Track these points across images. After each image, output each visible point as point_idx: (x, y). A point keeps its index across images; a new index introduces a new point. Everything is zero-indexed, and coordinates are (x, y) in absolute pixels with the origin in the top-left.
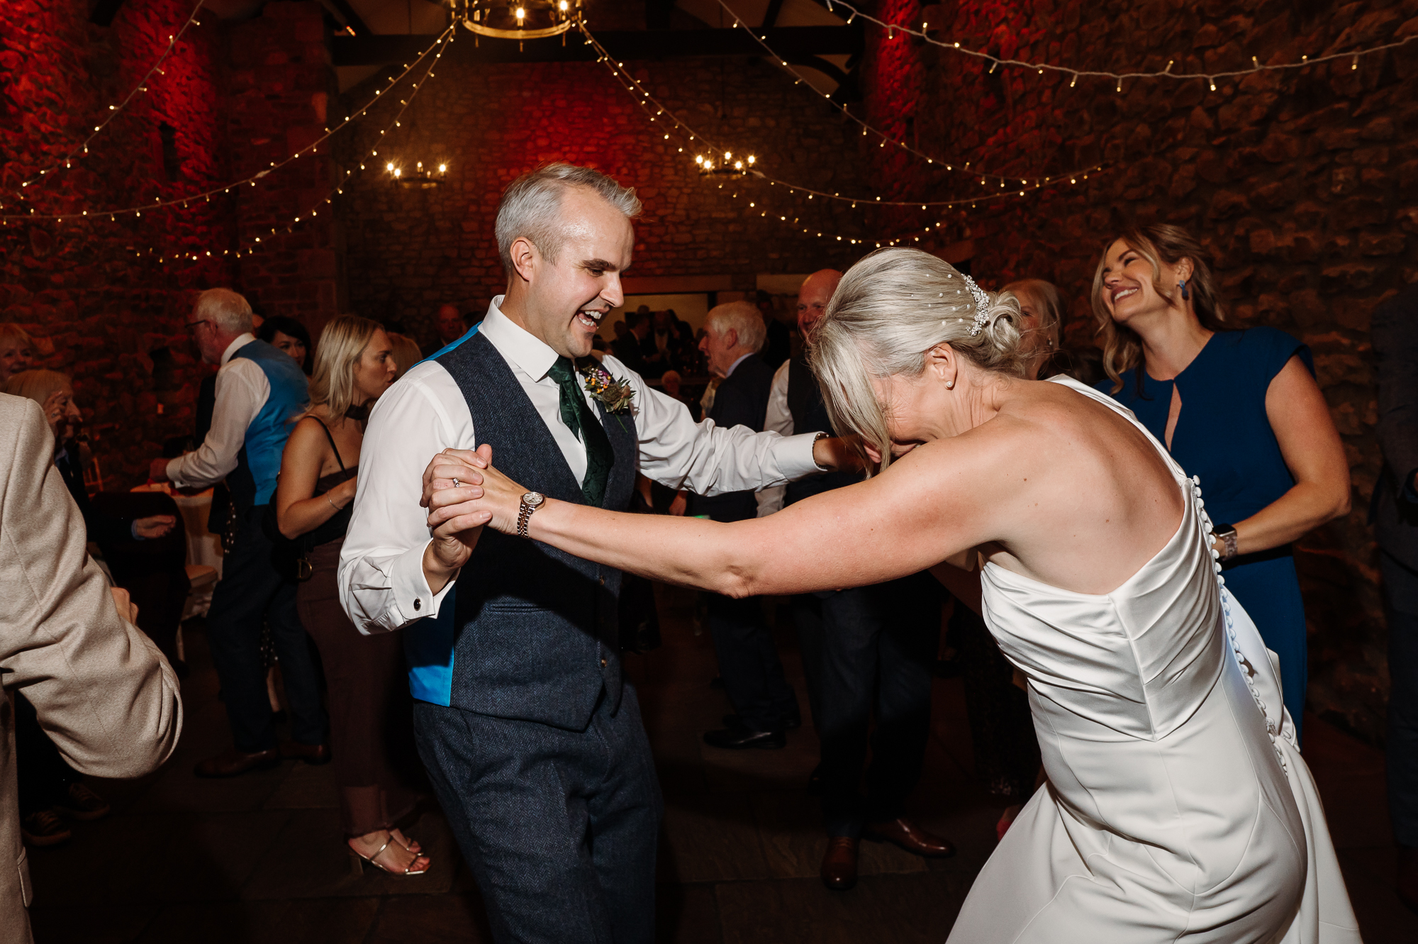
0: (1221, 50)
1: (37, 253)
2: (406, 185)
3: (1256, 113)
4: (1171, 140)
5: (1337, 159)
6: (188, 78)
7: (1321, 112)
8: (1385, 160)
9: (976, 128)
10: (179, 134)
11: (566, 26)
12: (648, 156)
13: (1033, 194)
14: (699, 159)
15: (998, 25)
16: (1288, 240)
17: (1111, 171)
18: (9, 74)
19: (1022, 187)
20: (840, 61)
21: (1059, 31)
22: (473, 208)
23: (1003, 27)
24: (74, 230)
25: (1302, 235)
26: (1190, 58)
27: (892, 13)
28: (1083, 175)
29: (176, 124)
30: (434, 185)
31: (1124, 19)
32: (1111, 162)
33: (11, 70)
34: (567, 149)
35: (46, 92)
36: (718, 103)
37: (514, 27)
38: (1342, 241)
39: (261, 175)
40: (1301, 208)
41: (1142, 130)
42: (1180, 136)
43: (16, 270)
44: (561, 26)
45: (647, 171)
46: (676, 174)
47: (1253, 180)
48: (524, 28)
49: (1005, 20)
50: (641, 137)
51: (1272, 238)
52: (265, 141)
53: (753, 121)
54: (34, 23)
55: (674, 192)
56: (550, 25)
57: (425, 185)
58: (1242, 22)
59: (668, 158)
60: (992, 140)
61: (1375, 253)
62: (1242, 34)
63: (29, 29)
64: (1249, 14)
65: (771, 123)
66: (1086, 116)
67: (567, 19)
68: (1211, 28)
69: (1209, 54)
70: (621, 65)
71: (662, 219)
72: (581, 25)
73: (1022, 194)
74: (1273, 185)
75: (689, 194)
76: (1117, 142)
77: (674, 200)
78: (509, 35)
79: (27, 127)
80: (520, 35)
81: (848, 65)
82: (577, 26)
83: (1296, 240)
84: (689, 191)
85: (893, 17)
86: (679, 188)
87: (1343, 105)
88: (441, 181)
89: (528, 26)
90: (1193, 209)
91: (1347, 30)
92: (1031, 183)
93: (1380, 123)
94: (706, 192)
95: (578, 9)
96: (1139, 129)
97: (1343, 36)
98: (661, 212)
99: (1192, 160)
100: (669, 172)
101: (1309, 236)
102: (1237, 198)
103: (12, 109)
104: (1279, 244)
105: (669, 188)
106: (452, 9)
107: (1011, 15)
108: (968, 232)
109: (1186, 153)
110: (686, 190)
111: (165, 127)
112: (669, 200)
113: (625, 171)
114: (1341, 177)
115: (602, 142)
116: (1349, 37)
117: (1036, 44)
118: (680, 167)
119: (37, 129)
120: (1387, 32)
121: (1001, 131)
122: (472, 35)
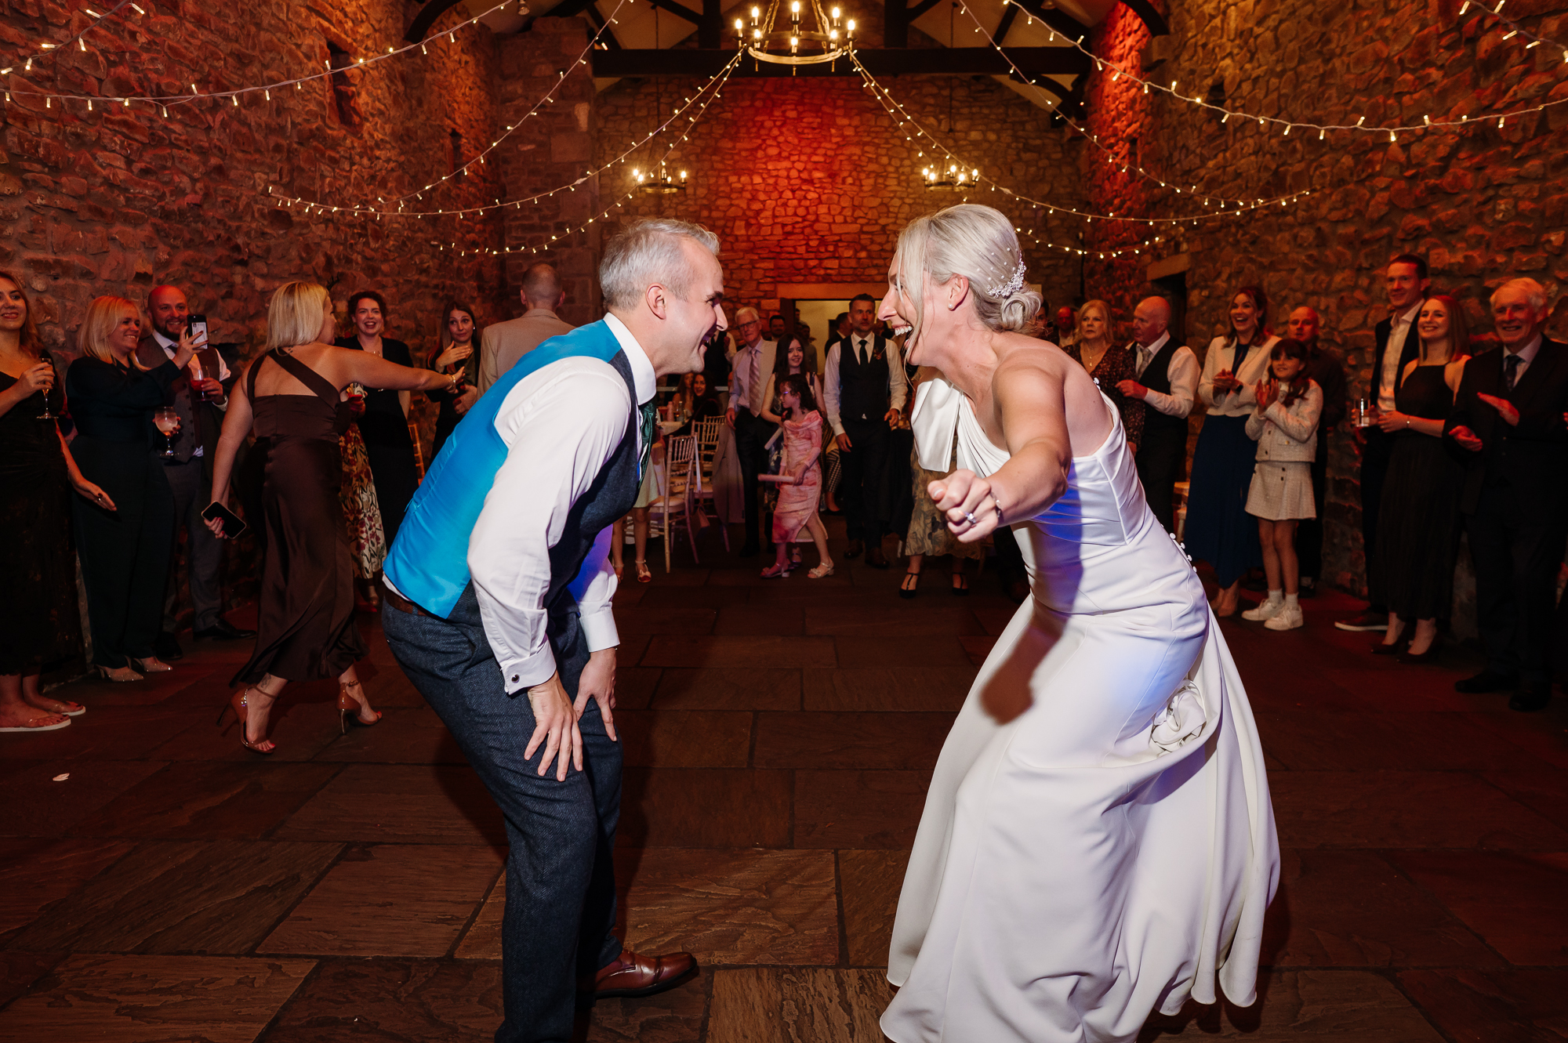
0: (1416, 96)
1: (373, 245)
2: (649, 190)
3: (1442, 151)
4: (1370, 171)
5: (1501, 192)
6: (470, 89)
7: (1491, 153)
8: (1536, 194)
9: (1198, 151)
10: (464, 140)
11: (838, 54)
12: (872, 167)
13: (1248, 214)
14: (925, 172)
15: (1223, 58)
16: (1459, 258)
17: (1316, 195)
18: (354, 89)
19: (1238, 207)
20: (1066, 80)
21: (1278, 69)
22: (705, 213)
23: (1228, 61)
24: (395, 225)
25: (1470, 253)
26: (1390, 102)
27: (1121, 38)
28: (1292, 199)
29: (462, 131)
30: (675, 190)
31: (1337, 62)
32: (1318, 187)
33: (355, 85)
34: (796, 158)
35: (377, 104)
36: (942, 117)
37: (787, 53)
38: (1500, 259)
39: (579, 181)
40: (1470, 231)
41: (1347, 160)
42: (1378, 168)
43: (359, 258)
44: (832, 54)
45: (871, 181)
46: (899, 184)
47: (1435, 207)
48: (799, 54)
49: (1230, 54)
50: (867, 148)
51: (1447, 256)
52: (530, 147)
53: (974, 135)
54: (370, 43)
55: (896, 202)
56: (822, 52)
57: (667, 191)
58: (1435, 74)
59: (891, 169)
60: (1211, 164)
61: (1524, 269)
62: (1434, 83)
63: (367, 48)
64: (1441, 67)
65: (992, 137)
66: (1299, 146)
67: (839, 47)
68: (1408, 77)
69: (1406, 99)
70: (886, 91)
71: (884, 227)
72: (852, 54)
73: (1238, 213)
74: (1451, 211)
75: (910, 205)
76: (1325, 170)
77: (896, 210)
78: (785, 60)
79: (366, 136)
80: (795, 60)
81: (1073, 85)
82: (848, 55)
83: (1466, 257)
84: (911, 201)
85: (1121, 42)
86: (902, 198)
87: (1508, 148)
88: (682, 187)
89: (802, 53)
90: (1385, 230)
91: (1515, 88)
92: (1247, 204)
93: (1534, 165)
94: (926, 202)
95: (850, 39)
96: (1343, 160)
97: (1511, 92)
98: (883, 221)
99: (1387, 188)
100: (892, 182)
101: (1475, 254)
102: (1422, 221)
103: (356, 119)
104: (1453, 260)
105: (892, 198)
106: (740, 39)
107: (1236, 51)
108: (1185, 246)
109: (1382, 182)
110: (907, 201)
111: (455, 135)
112: (891, 209)
113: (850, 180)
114: (1503, 207)
115: (830, 153)
116: (1515, 94)
117: (1257, 78)
118: (903, 178)
119: (372, 136)
120: (1544, 94)
121: (1221, 155)
122: (753, 59)
